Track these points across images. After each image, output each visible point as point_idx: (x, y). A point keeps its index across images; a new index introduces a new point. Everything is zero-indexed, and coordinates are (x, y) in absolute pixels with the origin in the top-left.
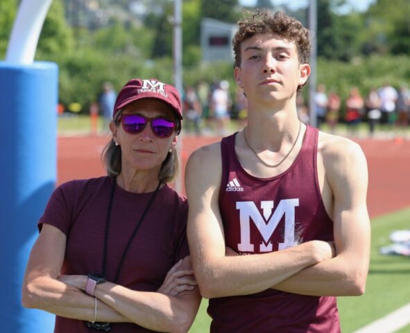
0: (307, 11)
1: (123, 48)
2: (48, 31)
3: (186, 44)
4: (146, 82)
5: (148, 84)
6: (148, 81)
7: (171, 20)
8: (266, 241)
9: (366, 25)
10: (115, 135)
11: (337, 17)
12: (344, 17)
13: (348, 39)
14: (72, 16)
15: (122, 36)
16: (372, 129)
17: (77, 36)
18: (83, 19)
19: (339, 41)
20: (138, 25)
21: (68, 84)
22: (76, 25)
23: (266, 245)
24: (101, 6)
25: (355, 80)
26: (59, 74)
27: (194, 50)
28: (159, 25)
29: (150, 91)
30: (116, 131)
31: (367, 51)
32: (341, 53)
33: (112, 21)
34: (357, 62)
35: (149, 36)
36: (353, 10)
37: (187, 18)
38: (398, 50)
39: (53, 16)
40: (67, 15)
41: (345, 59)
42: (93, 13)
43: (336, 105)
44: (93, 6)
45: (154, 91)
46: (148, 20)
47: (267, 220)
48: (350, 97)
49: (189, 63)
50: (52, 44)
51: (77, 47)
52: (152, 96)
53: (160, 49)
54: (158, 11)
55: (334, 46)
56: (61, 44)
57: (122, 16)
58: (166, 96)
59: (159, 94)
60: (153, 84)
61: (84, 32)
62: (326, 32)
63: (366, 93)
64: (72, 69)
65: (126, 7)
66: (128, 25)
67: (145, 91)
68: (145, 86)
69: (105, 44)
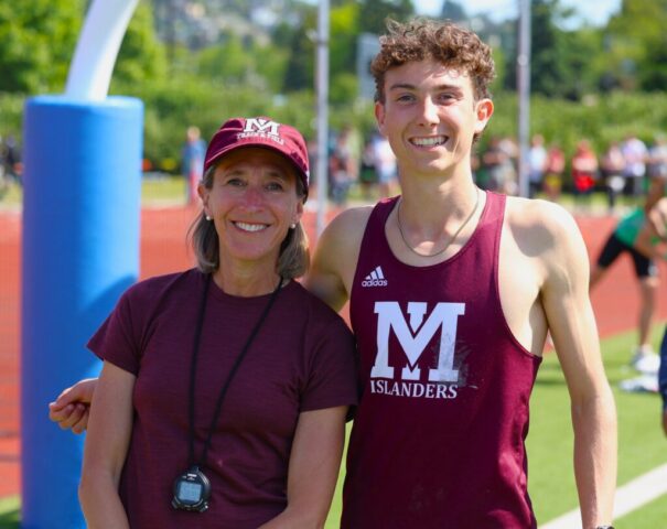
0: (516, 24)
1: (240, 77)
2: (129, 49)
3: (334, 71)
4: (250, 122)
5: (253, 124)
6: (254, 121)
7: (312, 35)
8: (412, 364)
9: (604, 47)
10: (206, 204)
11: (562, 33)
12: (572, 34)
13: (578, 67)
14: (165, 27)
15: (239, 58)
16: (611, 203)
17: (171, 57)
18: (182, 32)
19: (563, 69)
20: (263, 41)
21: (157, 130)
22: (170, 41)
23: (412, 369)
24: (208, 12)
25: (588, 127)
26: (145, 115)
27: (346, 80)
28: (294, 41)
29: (256, 135)
30: (208, 197)
31: (605, 86)
32: (566, 87)
33: (225, 36)
34: (590, 101)
35: (279, 59)
36: (586, 24)
37: (336, 33)
38: (653, 85)
39: (136, 27)
40: (157, 26)
41: (573, 97)
42: (196, 23)
43: (559, 165)
44: (196, 12)
45: (263, 136)
46: (279, 35)
47: (415, 331)
48: (579, 154)
49: (339, 100)
50: (134, 68)
51: (171, 74)
52: (259, 142)
53: (296, 79)
54: (293, 21)
55: (557, 77)
56: (148, 70)
57: (239, 28)
58: (282, 143)
59: (270, 140)
60: (262, 124)
61: (183, 53)
62: (546, 56)
63: (604, 149)
64: (163, 107)
65: (246, 15)
66: (248, 42)
67: (248, 135)
68: (248, 128)
69: (213, 70)
